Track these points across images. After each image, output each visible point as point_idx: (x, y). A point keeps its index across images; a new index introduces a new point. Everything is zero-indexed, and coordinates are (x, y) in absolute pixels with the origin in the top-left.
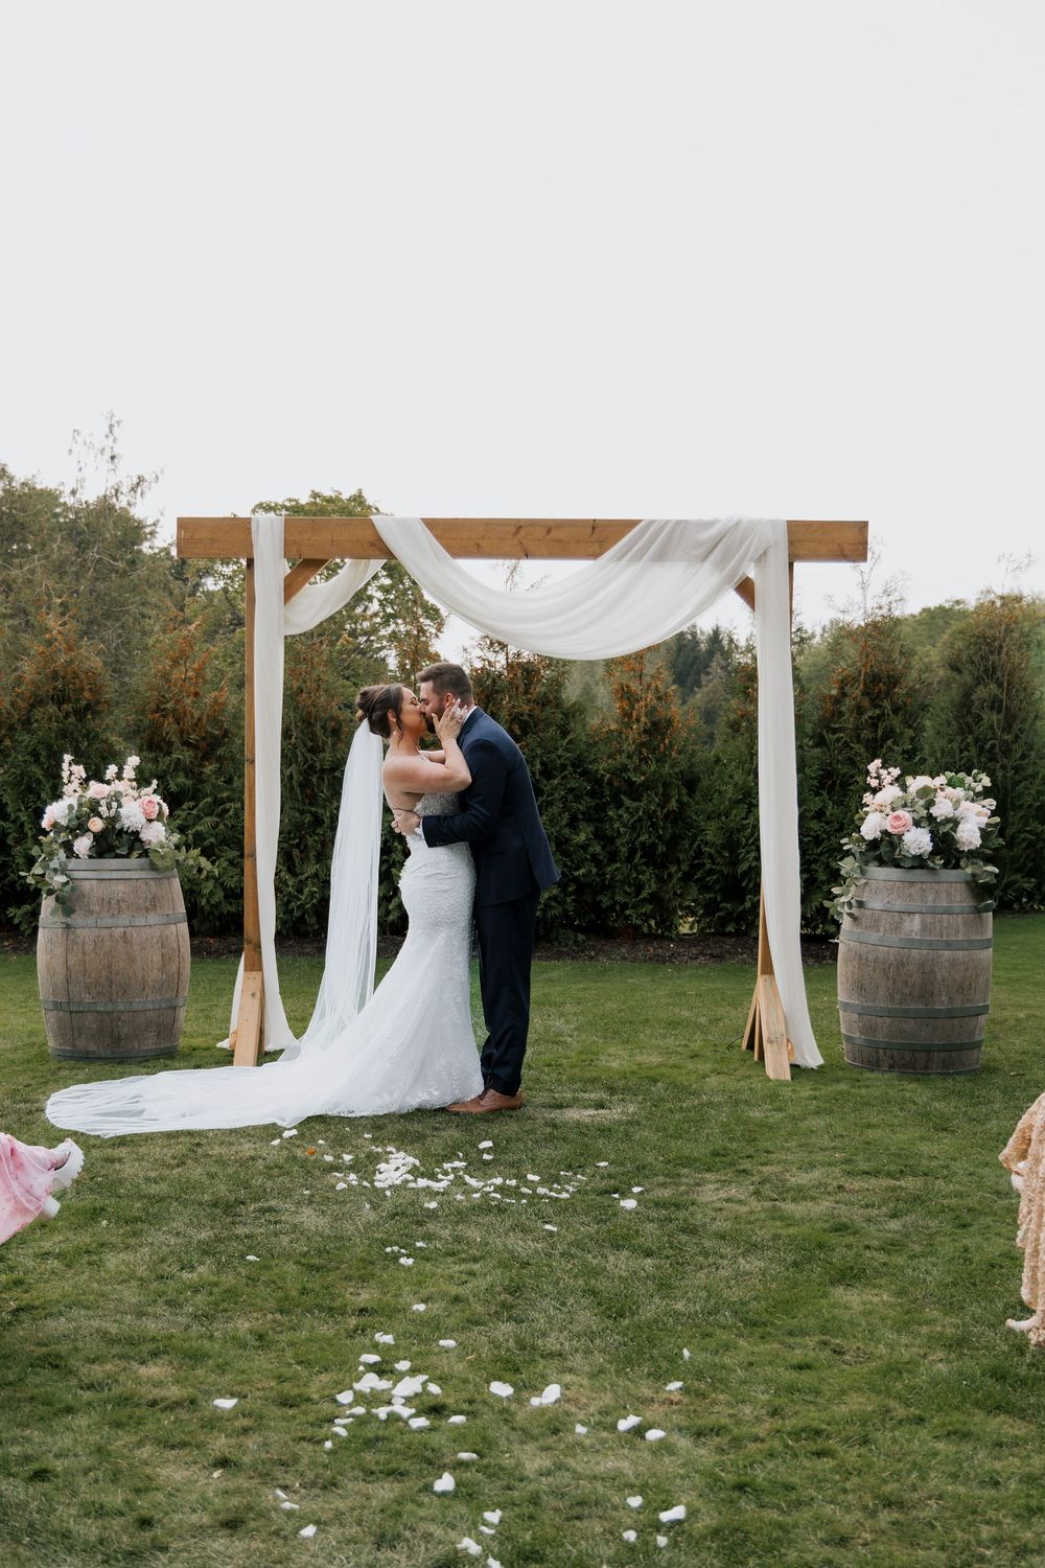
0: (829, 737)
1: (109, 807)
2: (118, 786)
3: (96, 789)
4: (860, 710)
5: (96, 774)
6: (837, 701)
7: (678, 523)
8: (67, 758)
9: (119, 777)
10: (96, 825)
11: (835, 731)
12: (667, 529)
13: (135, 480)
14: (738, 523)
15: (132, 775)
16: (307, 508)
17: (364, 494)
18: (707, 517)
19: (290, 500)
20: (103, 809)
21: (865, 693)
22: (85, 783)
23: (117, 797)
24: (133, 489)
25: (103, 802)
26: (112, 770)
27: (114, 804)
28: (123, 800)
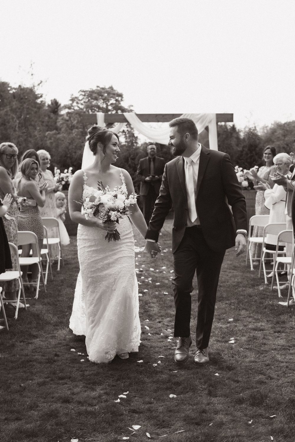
0: (240, 161)
1: (66, 179)
2: (67, 174)
3: (62, 175)
4: (247, 154)
5: (62, 172)
6: (242, 152)
7: (192, 114)
8: (56, 168)
9: (68, 172)
10: (63, 183)
11: (241, 160)
12: (190, 115)
13: (40, 82)
14: (205, 114)
15: (71, 172)
16: (96, 91)
17: (113, 87)
18: (198, 113)
19: (91, 89)
20: (65, 179)
21: (249, 150)
22: (60, 174)
23: (67, 177)
24: (39, 85)
25: (65, 178)
26: (66, 171)
27: (67, 178)
28: (69, 177)
